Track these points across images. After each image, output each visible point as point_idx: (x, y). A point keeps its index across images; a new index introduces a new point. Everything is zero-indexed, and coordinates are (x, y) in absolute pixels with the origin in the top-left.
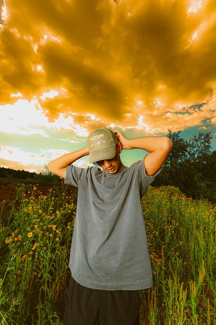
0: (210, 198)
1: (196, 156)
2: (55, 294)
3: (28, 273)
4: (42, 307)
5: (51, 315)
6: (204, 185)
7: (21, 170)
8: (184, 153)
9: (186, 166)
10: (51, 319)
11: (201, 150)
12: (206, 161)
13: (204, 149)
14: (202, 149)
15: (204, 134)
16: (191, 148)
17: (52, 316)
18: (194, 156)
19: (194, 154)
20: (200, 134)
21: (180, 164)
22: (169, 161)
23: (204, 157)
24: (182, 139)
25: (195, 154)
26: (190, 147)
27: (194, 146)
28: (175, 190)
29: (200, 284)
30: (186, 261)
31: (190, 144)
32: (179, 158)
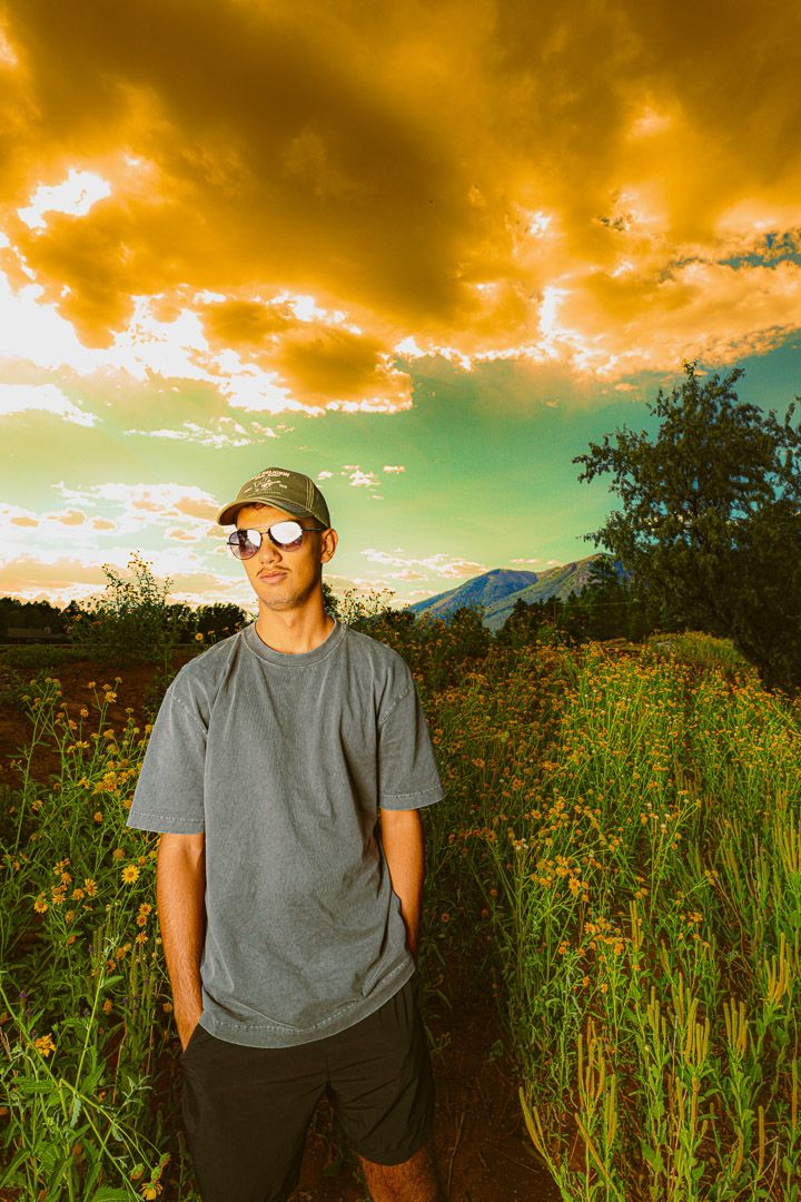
8: (760, 478)
9: (767, 540)
16: (794, 451)
21: (742, 532)
22: (687, 517)
24: (749, 407)
26: (787, 441)
28: (716, 650)
29: (768, 1016)
30: (738, 949)
31: (788, 428)
32: (737, 501)
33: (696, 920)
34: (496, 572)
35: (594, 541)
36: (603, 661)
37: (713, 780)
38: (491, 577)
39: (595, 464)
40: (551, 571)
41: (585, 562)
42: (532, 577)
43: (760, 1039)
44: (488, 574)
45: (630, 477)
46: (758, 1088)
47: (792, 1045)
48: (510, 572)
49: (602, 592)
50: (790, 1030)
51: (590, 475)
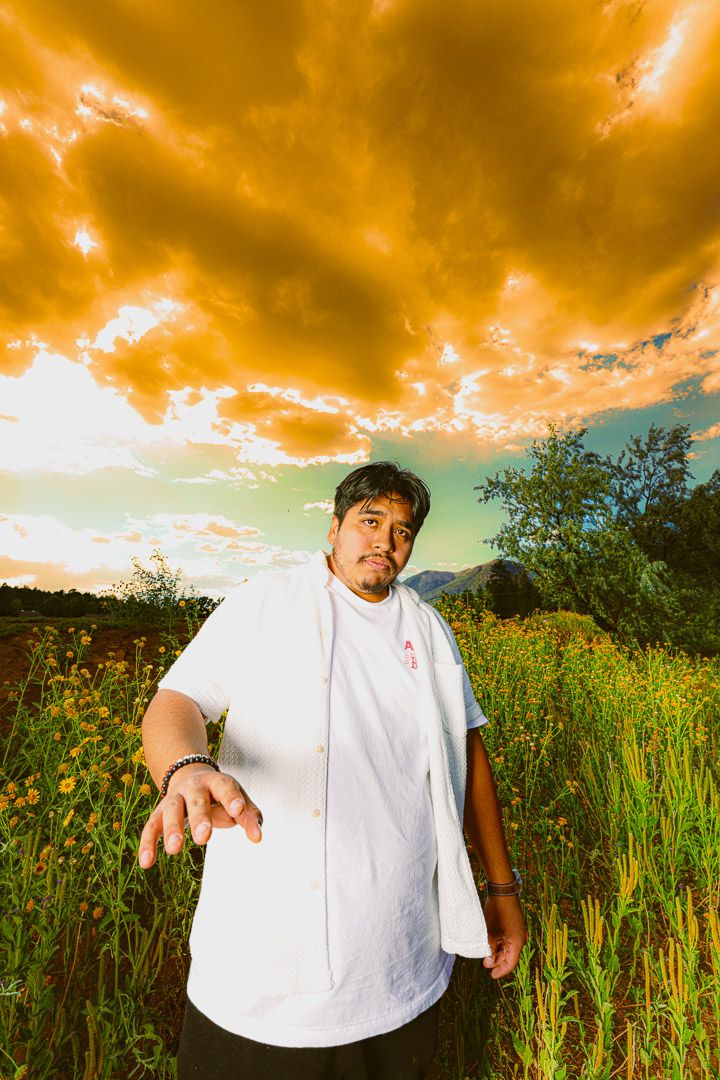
0: (697, 643)
1: (641, 506)
2: (150, 968)
3: (58, 904)
4: (106, 1010)
5: (135, 1036)
6: (672, 599)
7: (66, 592)
8: (601, 501)
9: (609, 543)
10: (135, 1046)
11: (657, 485)
12: (675, 521)
13: (667, 481)
14: (661, 483)
15: (666, 431)
16: (624, 482)
17: (140, 1037)
18: (636, 508)
19: (634, 500)
20: (652, 431)
21: (591, 537)
22: (554, 528)
23: (668, 507)
24: (592, 455)
25: (638, 500)
26: (619, 477)
27: (635, 473)
28: (580, 623)
29: (623, 910)
30: (599, 848)
31: (620, 467)
32: (587, 517)
33: (562, 823)
34: (426, 573)
35: (490, 545)
36: (495, 626)
37: (578, 714)
38: (423, 577)
39: (490, 492)
40: (464, 572)
41: (487, 565)
42: (452, 576)
43: (616, 931)
44: (421, 574)
45: (513, 501)
46: (617, 977)
47: (646, 932)
48: (436, 572)
49: (500, 585)
50: (644, 918)
51: (487, 498)
